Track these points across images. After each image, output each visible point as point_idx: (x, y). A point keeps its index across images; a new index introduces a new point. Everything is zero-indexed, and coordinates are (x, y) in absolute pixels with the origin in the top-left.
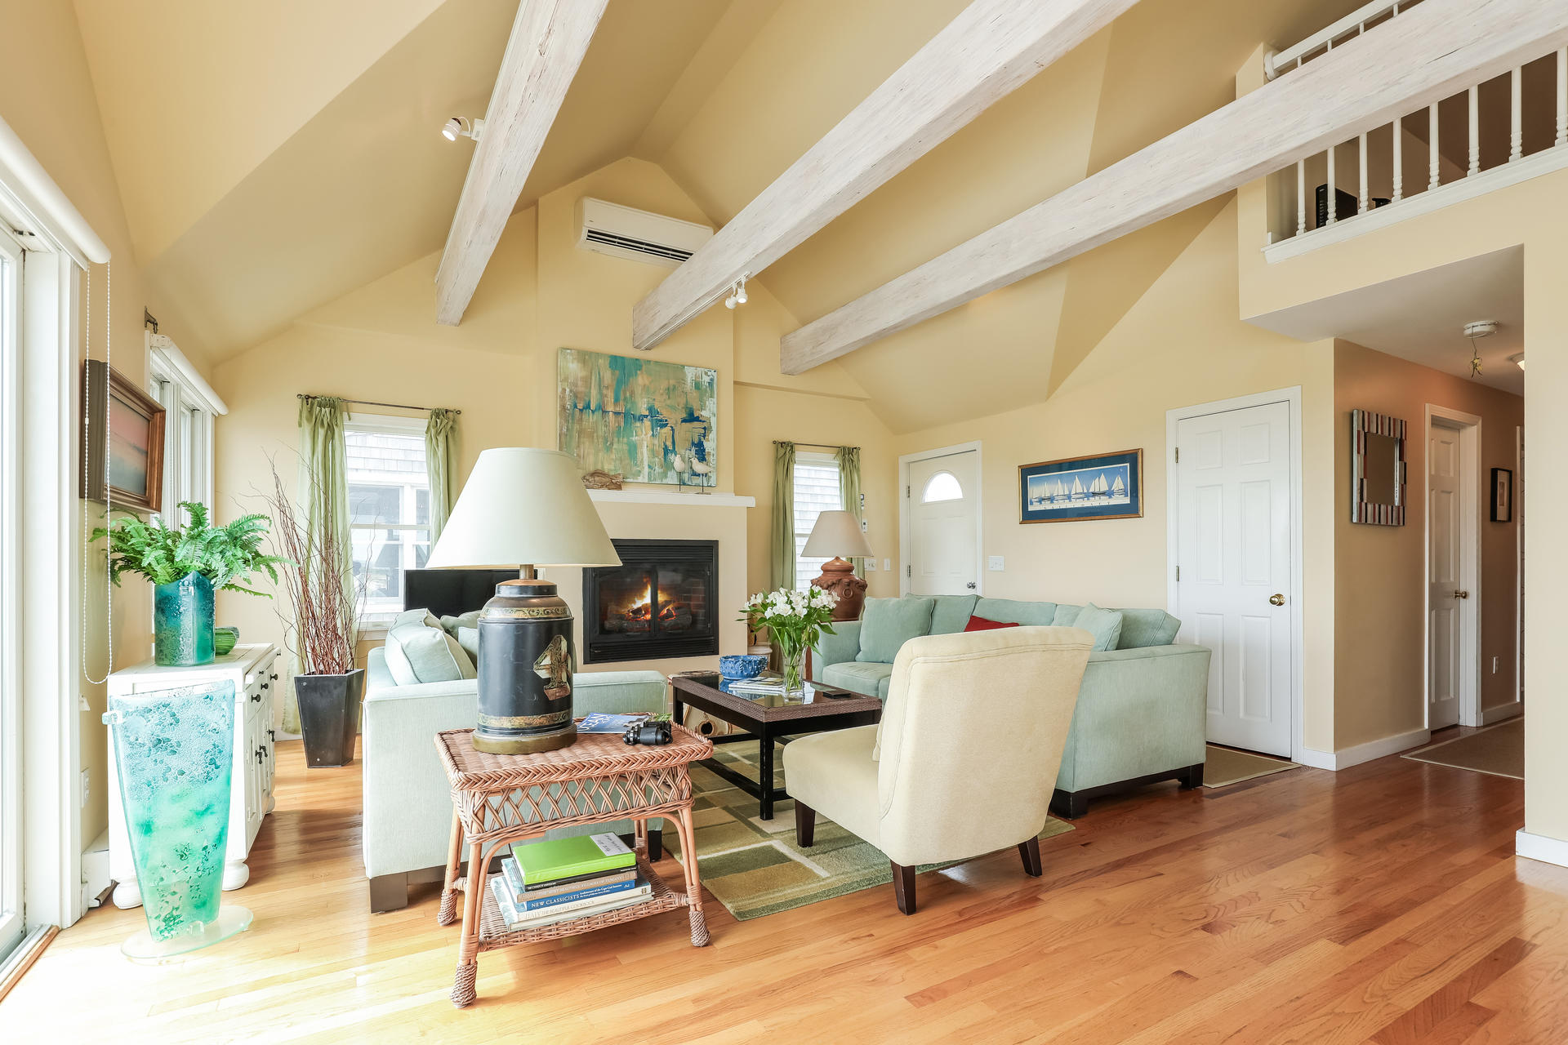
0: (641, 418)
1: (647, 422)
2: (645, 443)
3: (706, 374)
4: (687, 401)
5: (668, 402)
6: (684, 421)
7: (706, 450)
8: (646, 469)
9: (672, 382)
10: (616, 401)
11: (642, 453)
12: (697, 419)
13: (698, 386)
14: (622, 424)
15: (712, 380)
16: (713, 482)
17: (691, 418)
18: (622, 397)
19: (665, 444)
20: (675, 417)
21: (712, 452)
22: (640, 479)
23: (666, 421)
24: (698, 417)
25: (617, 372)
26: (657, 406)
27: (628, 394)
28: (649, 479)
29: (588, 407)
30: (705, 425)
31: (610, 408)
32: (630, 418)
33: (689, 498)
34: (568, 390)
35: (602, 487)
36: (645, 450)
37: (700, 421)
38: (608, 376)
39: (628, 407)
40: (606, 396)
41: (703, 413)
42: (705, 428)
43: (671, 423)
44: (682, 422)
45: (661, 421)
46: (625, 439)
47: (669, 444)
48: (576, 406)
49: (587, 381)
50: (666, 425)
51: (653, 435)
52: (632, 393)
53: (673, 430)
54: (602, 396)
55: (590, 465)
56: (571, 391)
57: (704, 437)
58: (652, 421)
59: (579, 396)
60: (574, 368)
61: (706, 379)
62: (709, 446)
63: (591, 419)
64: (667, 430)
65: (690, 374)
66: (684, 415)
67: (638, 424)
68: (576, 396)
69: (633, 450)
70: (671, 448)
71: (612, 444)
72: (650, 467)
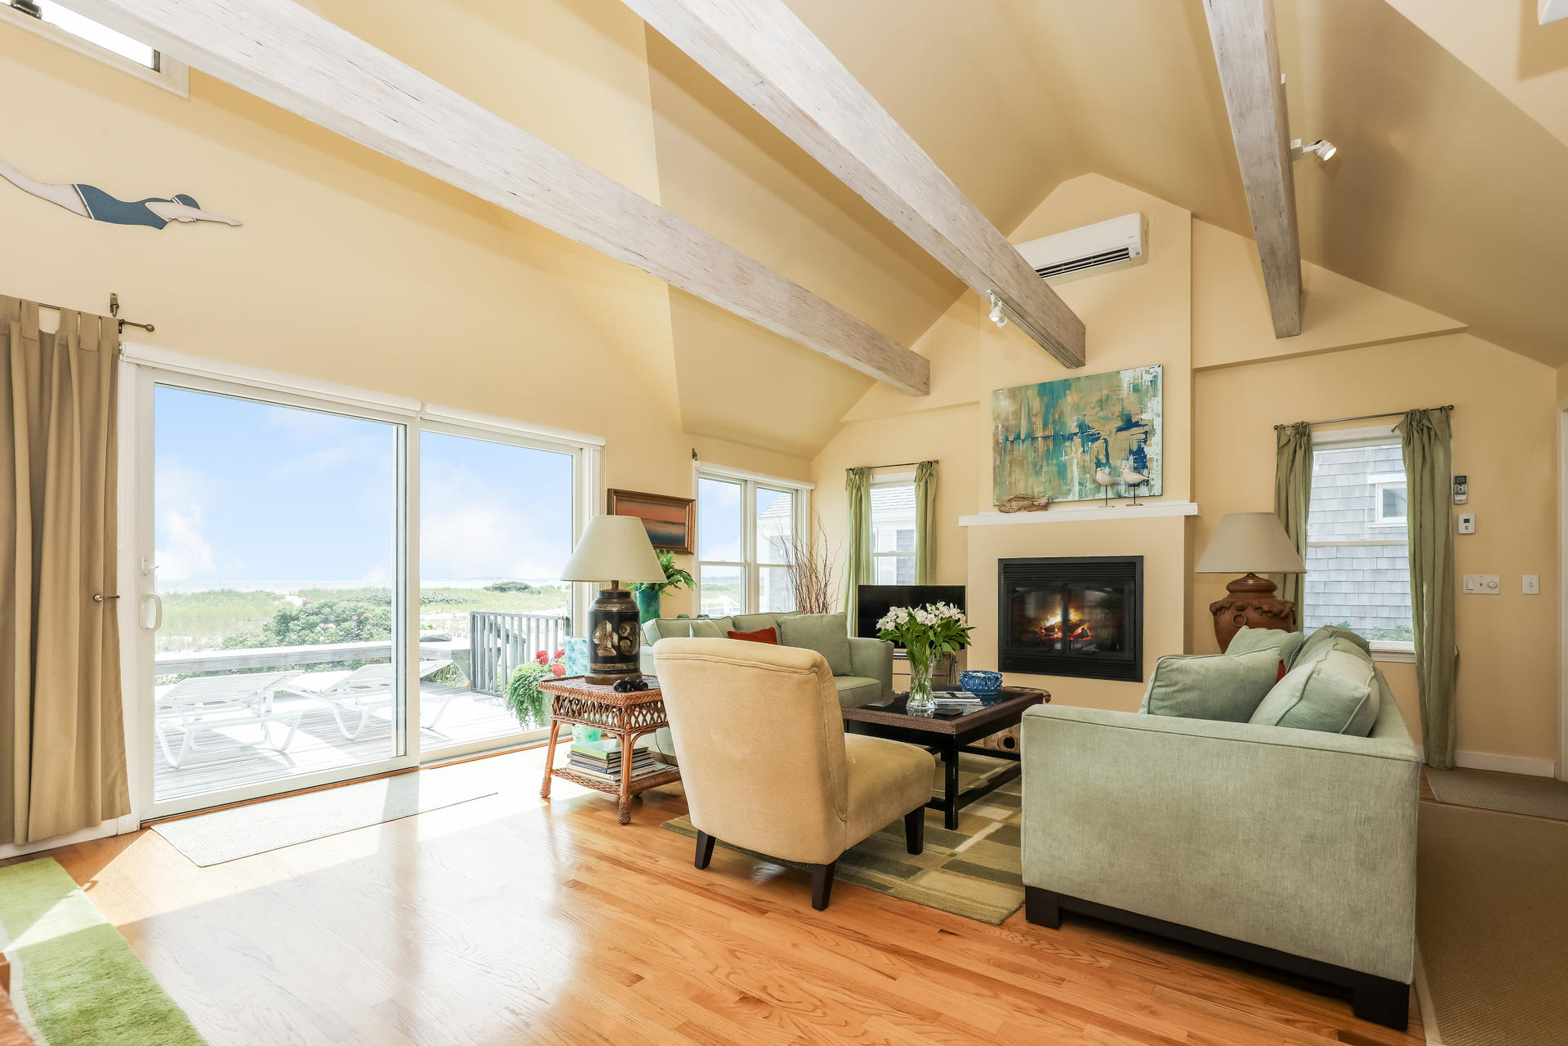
0: (1070, 437)
1: (1077, 440)
2: (1075, 461)
3: (1147, 372)
4: (1123, 409)
5: (1101, 414)
6: (1120, 429)
7: (1148, 457)
8: (1077, 487)
9: (1105, 392)
10: (1045, 425)
11: (1072, 472)
12: (1137, 424)
13: (1136, 389)
14: (1051, 447)
15: (1155, 377)
16: (1157, 490)
17: (1129, 424)
18: (1051, 420)
19: (1097, 458)
20: (1108, 429)
21: (1155, 457)
22: (1070, 498)
23: (1099, 434)
24: (1138, 422)
25: (1046, 398)
26: (1088, 421)
27: (1057, 416)
28: (1080, 496)
29: (1018, 437)
30: (1146, 428)
31: (1039, 434)
32: (1059, 439)
33: (1120, 511)
34: (1000, 426)
35: (1019, 510)
36: (1075, 468)
37: (1141, 425)
38: (1036, 405)
39: (1057, 428)
40: (1035, 423)
41: (1144, 416)
42: (1146, 433)
43: (1103, 435)
44: (1117, 431)
45: (1093, 435)
46: (1054, 462)
47: (1102, 457)
48: (1007, 439)
49: (1017, 414)
50: (1098, 438)
51: (1084, 451)
52: (1061, 415)
53: (1106, 441)
54: (1031, 423)
55: (1021, 489)
56: (1003, 427)
57: (1145, 442)
58: (1082, 438)
59: (1010, 429)
60: (1006, 405)
61: (1148, 378)
62: (1152, 450)
63: (1021, 448)
64: (1100, 443)
65: (1126, 379)
66: (1120, 424)
67: (1067, 443)
68: (1007, 430)
69: (1062, 470)
70: (1104, 461)
71: (1041, 467)
72: (1080, 484)
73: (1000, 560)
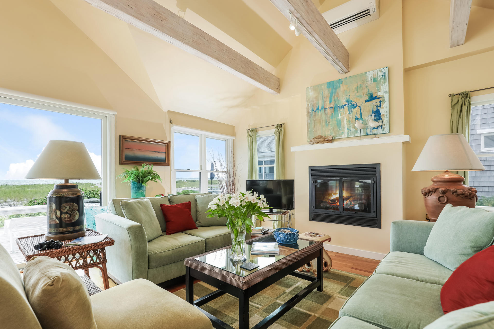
0: (343, 107)
1: (346, 108)
2: (345, 118)
3: (380, 71)
4: (368, 91)
5: (358, 94)
6: (367, 101)
7: (382, 114)
8: (346, 131)
9: (359, 83)
10: (331, 102)
11: (344, 124)
12: (376, 98)
13: (375, 80)
14: (333, 113)
15: (385, 73)
16: (387, 130)
17: (372, 98)
18: (333, 99)
19: (356, 116)
20: (361, 101)
21: (386, 114)
22: (343, 136)
23: (356, 104)
24: (376, 97)
25: (331, 89)
26: (351, 99)
27: (336, 97)
28: (348, 135)
29: (318, 109)
30: (380, 99)
31: (328, 106)
32: (337, 108)
33: (368, 141)
34: (310, 104)
35: (318, 143)
36: (345, 122)
37: (378, 98)
38: (326, 92)
39: (336, 103)
40: (326, 101)
41: (379, 94)
42: (380, 102)
43: (359, 105)
44: (366, 102)
45: (354, 105)
46: (335, 119)
47: (359, 116)
48: (313, 110)
49: (317, 98)
50: (356, 106)
51: (349, 113)
52: (338, 96)
53: (360, 107)
54: (324, 102)
55: (319, 133)
56: (311, 104)
57: (380, 106)
58: (348, 106)
59: (314, 105)
60: (312, 94)
61: (381, 74)
62: (384, 110)
63: (319, 113)
64: (357, 109)
65: (370, 76)
66: (367, 98)
67: (341, 110)
68: (313, 106)
69: (339, 124)
70: (359, 117)
71: (329, 122)
72: (348, 129)
73: (310, 167)
